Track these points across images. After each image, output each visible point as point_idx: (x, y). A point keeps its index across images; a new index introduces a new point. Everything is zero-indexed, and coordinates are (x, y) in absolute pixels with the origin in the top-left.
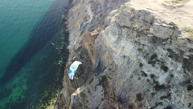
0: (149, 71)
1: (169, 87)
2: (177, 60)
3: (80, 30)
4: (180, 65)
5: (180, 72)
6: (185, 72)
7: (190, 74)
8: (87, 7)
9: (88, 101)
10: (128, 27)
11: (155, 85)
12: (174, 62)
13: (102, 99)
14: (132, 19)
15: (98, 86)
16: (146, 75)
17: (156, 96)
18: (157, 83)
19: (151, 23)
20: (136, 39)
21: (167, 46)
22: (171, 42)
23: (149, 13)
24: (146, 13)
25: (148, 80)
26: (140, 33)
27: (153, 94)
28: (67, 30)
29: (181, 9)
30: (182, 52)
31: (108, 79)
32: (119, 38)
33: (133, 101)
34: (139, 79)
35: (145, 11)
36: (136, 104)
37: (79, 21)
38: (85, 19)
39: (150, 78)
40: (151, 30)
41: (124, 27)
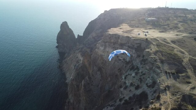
0: (121, 58)
1: (132, 61)
2: (132, 49)
3: (75, 69)
4: (134, 51)
5: (134, 53)
6: (137, 53)
7: (139, 53)
8: (77, 55)
9: (92, 82)
10: (109, 42)
11: (125, 63)
12: (131, 50)
13: (101, 80)
14: (110, 38)
15: (98, 72)
16: (121, 60)
17: (127, 67)
18: (127, 61)
19: (119, 38)
20: (113, 46)
21: (127, 45)
22: (128, 43)
23: (117, 34)
24: (115, 35)
25: (122, 62)
26: (114, 43)
27: (126, 67)
28: (63, 72)
29: (131, 32)
30: (134, 46)
31: (102, 68)
32: (105, 47)
33: (117, 73)
34: (118, 62)
35: (115, 34)
36: (119, 74)
37: (73, 64)
38: (78, 62)
39: (123, 61)
40: (119, 40)
41: (107, 42)
